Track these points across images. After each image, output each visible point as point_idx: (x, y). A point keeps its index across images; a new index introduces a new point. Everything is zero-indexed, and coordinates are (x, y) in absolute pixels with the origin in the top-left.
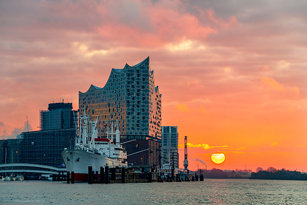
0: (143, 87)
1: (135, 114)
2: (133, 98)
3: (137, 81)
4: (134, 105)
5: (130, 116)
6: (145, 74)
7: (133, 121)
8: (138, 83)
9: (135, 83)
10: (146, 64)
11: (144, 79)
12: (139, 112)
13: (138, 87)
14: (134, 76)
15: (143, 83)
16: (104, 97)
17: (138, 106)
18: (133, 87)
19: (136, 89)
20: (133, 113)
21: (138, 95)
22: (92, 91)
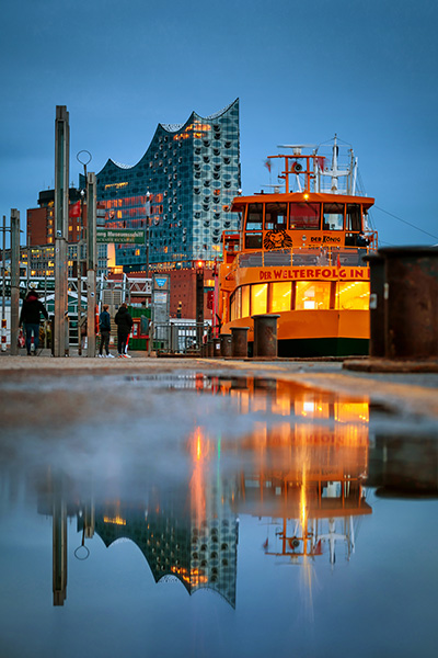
0: (227, 161)
1: (210, 216)
2: (207, 184)
3: (214, 147)
4: (207, 198)
5: (199, 220)
6: (230, 133)
7: (206, 232)
8: (216, 152)
9: (210, 153)
10: (232, 113)
11: (228, 145)
12: (219, 212)
13: (217, 160)
14: (209, 138)
15: (227, 153)
16: (137, 183)
17: (216, 200)
18: (206, 159)
19: (212, 164)
20: (206, 215)
21: (216, 176)
22: (110, 172)
